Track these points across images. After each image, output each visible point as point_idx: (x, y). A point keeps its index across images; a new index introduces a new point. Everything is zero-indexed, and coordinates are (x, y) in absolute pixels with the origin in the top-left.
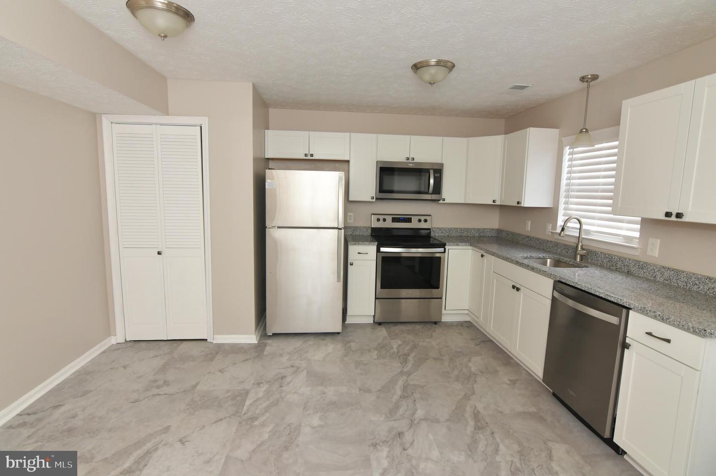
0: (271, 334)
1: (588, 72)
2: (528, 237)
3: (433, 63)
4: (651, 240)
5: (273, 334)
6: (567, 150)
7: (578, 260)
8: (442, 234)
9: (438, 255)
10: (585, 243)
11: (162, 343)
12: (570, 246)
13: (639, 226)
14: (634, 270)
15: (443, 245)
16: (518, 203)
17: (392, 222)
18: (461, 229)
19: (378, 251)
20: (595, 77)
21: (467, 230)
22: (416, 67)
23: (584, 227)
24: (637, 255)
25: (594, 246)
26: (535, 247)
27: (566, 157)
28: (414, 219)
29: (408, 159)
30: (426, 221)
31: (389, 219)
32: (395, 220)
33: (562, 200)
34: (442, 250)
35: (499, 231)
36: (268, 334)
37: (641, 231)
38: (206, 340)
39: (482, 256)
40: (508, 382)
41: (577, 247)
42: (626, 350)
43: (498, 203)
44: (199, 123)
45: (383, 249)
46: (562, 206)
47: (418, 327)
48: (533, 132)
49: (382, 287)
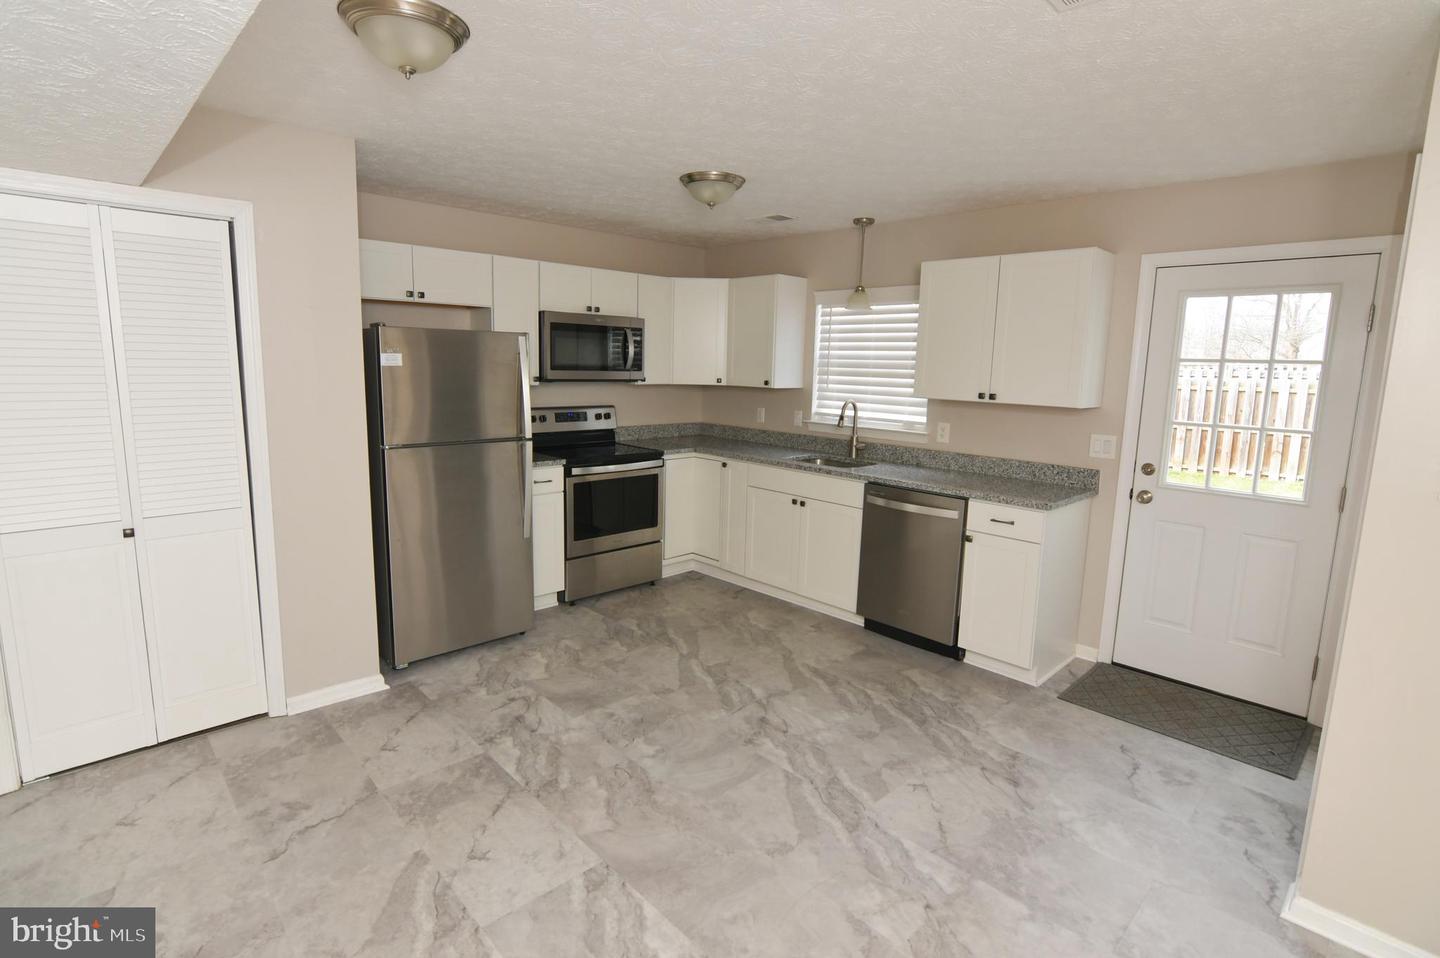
0: (406, 665)
1: (863, 214)
2: (764, 432)
3: (713, 177)
4: (941, 425)
5: (410, 664)
6: (820, 309)
7: (854, 456)
8: (630, 438)
9: (653, 472)
10: (860, 434)
11: (148, 755)
12: (840, 442)
13: (925, 410)
14: (925, 460)
15: (658, 455)
16: (766, 383)
17: (557, 421)
18: (655, 427)
19: (567, 474)
20: (871, 221)
21: (663, 427)
22: (689, 179)
23: (860, 414)
24: (923, 442)
25: (870, 437)
26: (776, 446)
27: (819, 319)
28: (591, 413)
29: (589, 309)
30: (608, 416)
31: (551, 416)
32: (560, 418)
33: (816, 378)
34: (658, 463)
35: (703, 426)
36: (401, 666)
37: (929, 415)
38: (266, 714)
39: (724, 465)
40: (813, 629)
41: (852, 438)
42: (967, 544)
43: (724, 383)
44: (229, 213)
45: (575, 471)
46: (816, 386)
47: (634, 594)
48: (782, 281)
49: (577, 538)
